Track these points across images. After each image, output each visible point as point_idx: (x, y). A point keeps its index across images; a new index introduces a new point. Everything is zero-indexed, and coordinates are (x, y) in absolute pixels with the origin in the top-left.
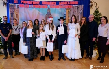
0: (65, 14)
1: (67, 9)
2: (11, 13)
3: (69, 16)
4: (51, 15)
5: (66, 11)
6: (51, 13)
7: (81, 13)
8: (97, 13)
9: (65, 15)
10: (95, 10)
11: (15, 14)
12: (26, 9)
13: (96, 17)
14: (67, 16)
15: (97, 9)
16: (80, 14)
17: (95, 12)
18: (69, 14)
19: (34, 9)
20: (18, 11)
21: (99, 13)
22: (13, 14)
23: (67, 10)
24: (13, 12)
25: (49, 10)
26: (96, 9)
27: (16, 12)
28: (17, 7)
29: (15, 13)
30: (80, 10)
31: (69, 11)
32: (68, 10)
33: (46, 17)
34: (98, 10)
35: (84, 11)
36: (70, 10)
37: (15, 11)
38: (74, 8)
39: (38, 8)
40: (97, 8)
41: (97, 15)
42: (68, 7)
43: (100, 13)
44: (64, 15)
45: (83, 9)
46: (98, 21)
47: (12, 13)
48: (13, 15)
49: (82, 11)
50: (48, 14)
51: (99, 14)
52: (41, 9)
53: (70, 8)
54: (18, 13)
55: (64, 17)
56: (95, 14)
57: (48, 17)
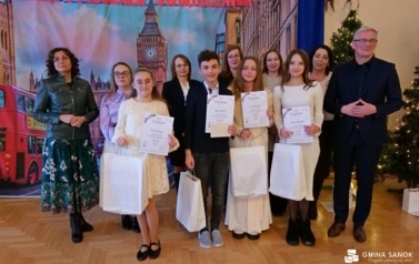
0: (222, 34)
1: (230, 11)
3: (238, 40)
4: (159, 35)
5: (226, 22)
6: (160, 26)
7: (289, 29)
9: (221, 39)
10: (344, 18)
13: (350, 47)
14: (232, 40)
15: (352, 13)
16: (284, 34)
17: (345, 24)
18: (238, 33)
20: (10, 17)
23: (229, 15)
25: (150, 13)
26: (348, 12)
30: (284, 17)
31: (238, 21)
32: (232, 17)
33: (138, 45)
34: (358, 17)
35: (299, 19)
36: (241, 17)
38: (261, 7)
40: (354, 9)
42: (233, 4)
44: (218, 36)
45: (296, 12)
49: (292, 21)
50: (149, 31)
53: (242, 8)
54: (10, 27)
55: (217, 44)
56: (344, 35)
57: (150, 47)
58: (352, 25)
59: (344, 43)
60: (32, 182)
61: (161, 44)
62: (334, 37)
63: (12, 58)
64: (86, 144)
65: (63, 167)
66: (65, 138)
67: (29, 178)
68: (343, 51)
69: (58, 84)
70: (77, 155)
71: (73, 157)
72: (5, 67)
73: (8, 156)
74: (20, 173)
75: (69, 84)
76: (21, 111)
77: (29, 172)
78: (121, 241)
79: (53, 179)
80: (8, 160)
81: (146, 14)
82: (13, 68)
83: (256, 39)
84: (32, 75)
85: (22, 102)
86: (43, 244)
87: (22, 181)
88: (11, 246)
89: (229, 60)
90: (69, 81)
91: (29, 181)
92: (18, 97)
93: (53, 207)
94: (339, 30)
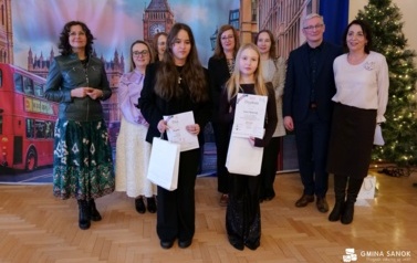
0: (237, 11)
3: (254, 17)
4: (168, 11)
7: (310, 5)
8: (379, 8)
9: (235, 16)
13: (377, 27)
14: (247, 17)
16: (305, 11)
17: (373, 1)
18: (254, 10)
21: (392, 5)
33: (145, 22)
41: (380, 18)
43: (395, 9)
44: (231, 12)
46: (385, 43)
50: (156, 7)
51: (389, 13)
55: (230, 21)
56: (371, 13)
57: (157, 23)
58: (379, 1)
59: (371, 21)
60: (31, 168)
61: (169, 21)
62: (360, 14)
63: (9, 34)
64: (99, 126)
65: (76, 150)
66: (78, 119)
67: (28, 164)
69: (70, 62)
70: (89, 138)
71: (84, 141)
72: (3, 44)
73: (5, 139)
74: (17, 159)
75: (82, 62)
76: (18, 91)
77: (28, 157)
78: (126, 230)
79: (65, 162)
80: (6, 144)
82: (10, 45)
83: (273, 17)
84: (30, 52)
85: (20, 83)
86: (44, 231)
87: (20, 167)
88: (11, 233)
89: (223, 41)
90: (82, 58)
91: (27, 167)
92: (15, 77)
93: (63, 192)
94: (366, 8)
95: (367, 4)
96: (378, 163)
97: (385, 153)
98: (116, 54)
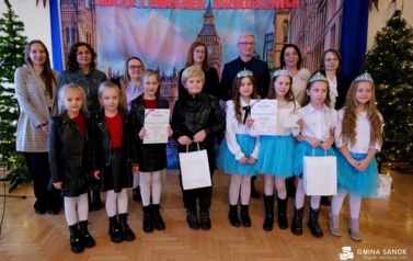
0: (271, 34)
1: (279, 13)
2: (67, 29)
3: (286, 39)
4: (215, 35)
5: (275, 22)
6: (217, 28)
7: (333, 28)
8: (395, 29)
9: (270, 38)
10: (389, 17)
11: (80, 32)
12: (121, 11)
13: (394, 45)
14: (280, 39)
15: (398, 13)
16: (329, 33)
17: (390, 23)
18: (286, 33)
19: (154, 13)
20: (93, 21)
21: (407, 27)
22: (75, 31)
23: (278, 16)
24: (75, 24)
25: (209, 15)
26: (392, 12)
27: (85, 26)
28: (87, 6)
29: (80, 29)
30: (329, 17)
31: (286, 21)
32: (281, 18)
34: (402, 17)
35: (345, 19)
36: (289, 18)
37: (81, 21)
38: (308, 8)
39: (169, 11)
40: (398, 8)
41: (396, 38)
42: (282, 7)
43: (411, 30)
44: (267, 35)
45: (341, 13)
46: (402, 59)
47: (70, 27)
48: (73, 36)
49: (337, 21)
50: (206, 32)
51: (405, 33)
52: (178, 12)
53: (289, 10)
54: (93, 29)
55: (266, 43)
56: (388, 34)
58: (396, 23)
59: (389, 41)
61: (217, 43)
62: (379, 35)
68: (388, 48)
81: (205, 17)
83: (302, 38)
94: (383, 29)
95: (384, 26)
96: (392, 161)
97: (401, 153)
98: (174, 70)
